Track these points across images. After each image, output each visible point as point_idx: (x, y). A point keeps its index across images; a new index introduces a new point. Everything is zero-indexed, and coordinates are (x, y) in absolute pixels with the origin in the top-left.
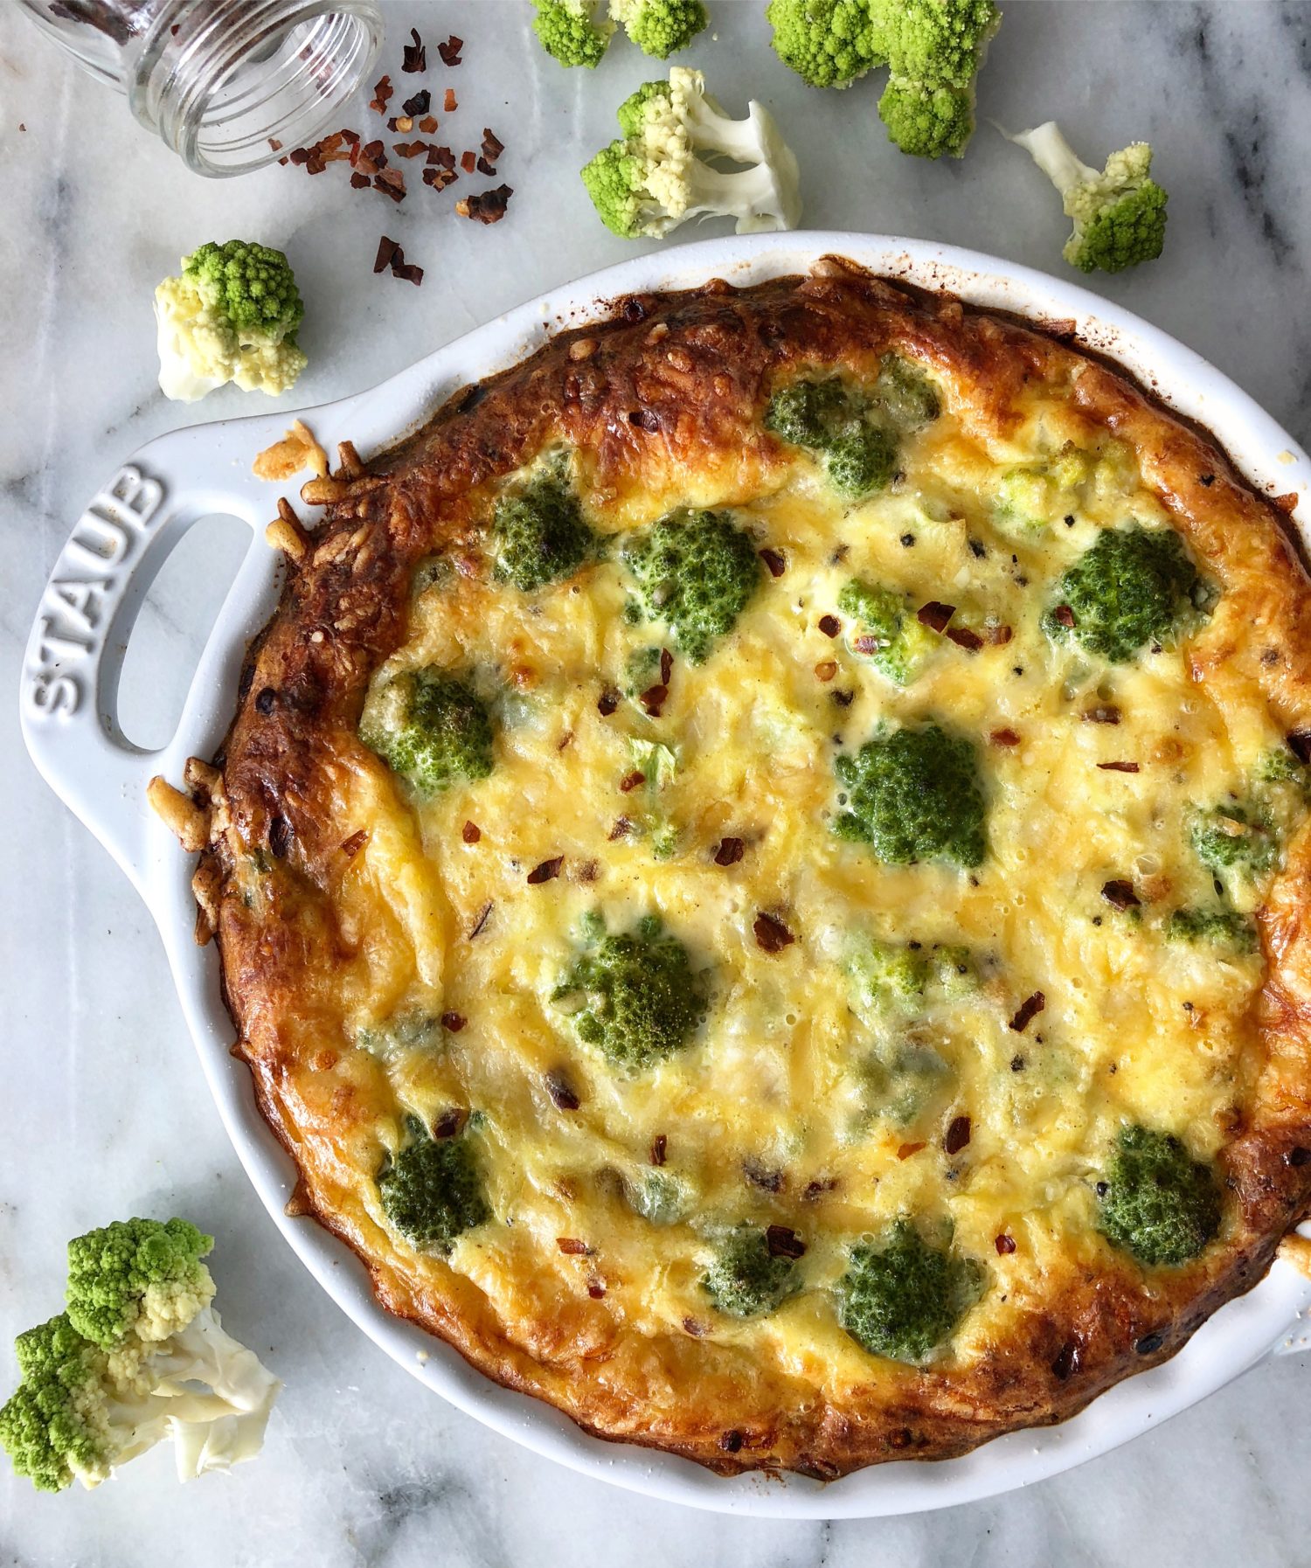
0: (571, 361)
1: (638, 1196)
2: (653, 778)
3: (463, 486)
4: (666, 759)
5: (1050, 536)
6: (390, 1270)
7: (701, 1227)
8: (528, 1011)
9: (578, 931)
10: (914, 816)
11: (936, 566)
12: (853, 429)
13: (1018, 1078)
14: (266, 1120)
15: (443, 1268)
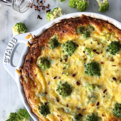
0: (56, 26)
1: (65, 111)
2: (66, 68)
3: (46, 39)
4: (67, 66)
5: (106, 42)
6: (41, 118)
7: (72, 114)
8: (54, 92)
9: (59, 83)
10: (93, 71)
11: (95, 46)
12: (85, 32)
13: (104, 98)
14: (28, 103)
15: (46, 118)
